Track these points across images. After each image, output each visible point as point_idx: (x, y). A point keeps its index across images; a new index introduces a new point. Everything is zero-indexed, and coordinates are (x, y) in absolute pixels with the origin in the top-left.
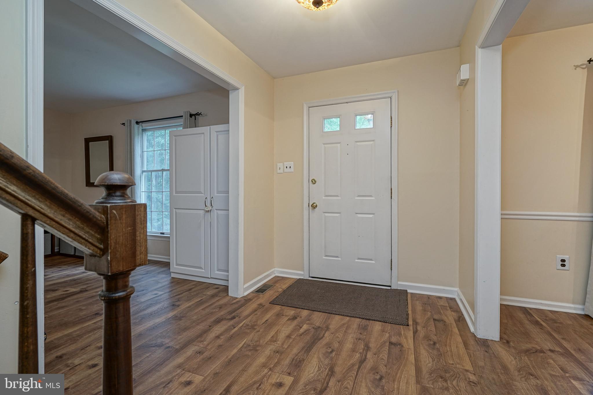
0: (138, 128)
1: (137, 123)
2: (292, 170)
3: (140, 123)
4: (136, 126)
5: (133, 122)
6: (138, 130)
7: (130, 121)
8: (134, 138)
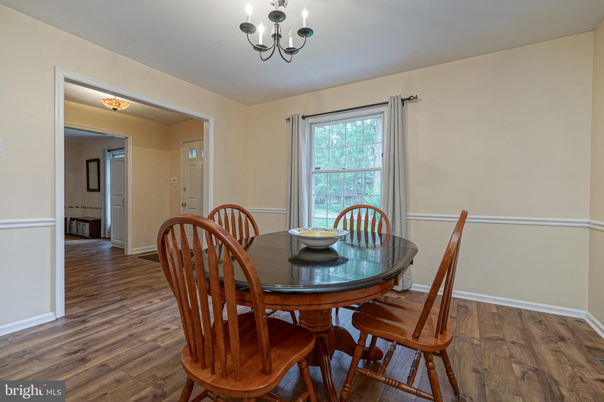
0: (110, 154)
1: (109, 151)
2: (176, 182)
3: (111, 151)
4: (108, 153)
5: (106, 150)
6: (110, 155)
7: (104, 149)
8: (106, 161)
